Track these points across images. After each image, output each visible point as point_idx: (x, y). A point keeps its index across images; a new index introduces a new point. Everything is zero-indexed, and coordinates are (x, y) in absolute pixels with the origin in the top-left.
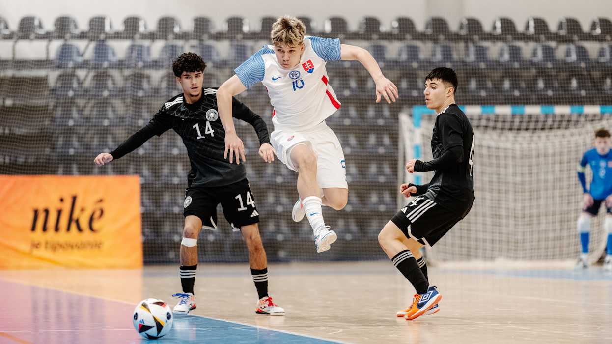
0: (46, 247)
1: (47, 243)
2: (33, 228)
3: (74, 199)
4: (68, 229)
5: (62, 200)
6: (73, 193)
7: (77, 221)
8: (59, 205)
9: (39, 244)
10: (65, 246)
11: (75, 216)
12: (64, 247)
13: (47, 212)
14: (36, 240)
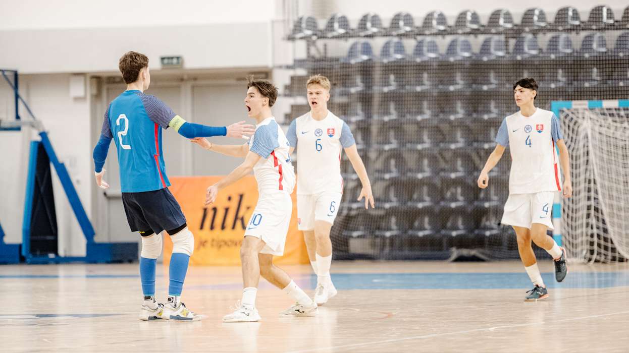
0: (212, 245)
1: (213, 240)
2: (202, 227)
3: (241, 196)
4: (234, 227)
5: (230, 199)
6: (241, 192)
7: (242, 219)
8: (226, 204)
9: (206, 242)
10: (230, 243)
11: (241, 214)
12: (228, 245)
13: (215, 209)
14: (204, 238)
